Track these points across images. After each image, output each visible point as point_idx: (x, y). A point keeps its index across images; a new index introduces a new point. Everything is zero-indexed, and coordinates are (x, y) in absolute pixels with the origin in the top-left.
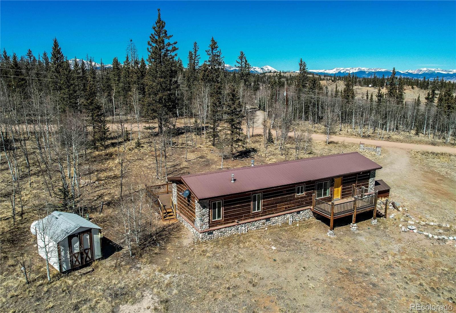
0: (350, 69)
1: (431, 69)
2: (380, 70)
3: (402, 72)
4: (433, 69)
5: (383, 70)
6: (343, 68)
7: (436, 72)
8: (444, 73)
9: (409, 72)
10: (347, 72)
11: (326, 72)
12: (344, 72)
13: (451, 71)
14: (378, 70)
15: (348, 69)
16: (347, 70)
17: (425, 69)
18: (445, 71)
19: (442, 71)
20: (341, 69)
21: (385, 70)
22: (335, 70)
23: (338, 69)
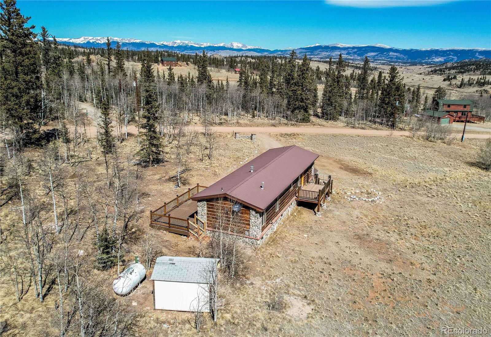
0: (101, 39)
1: (185, 42)
2: (134, 41)
3: (158, 44)
4: (187, 42)
5: (138, 41)
6: (92, 38)
7: (189, 44)
8: (197, 46)
9: (164, 44)
10: (97, 42)
11: (71, 41)
12: (94, 42)
13: (202, 45)
14: (132, 41)
15: (99, 38)
16: (97, 40)
17: (179, 41)
18: (197, 44)
19: (195, 44)
20: (90, 38)
21: (140, 41)
22: (82, 39)
23: (86, 37)
